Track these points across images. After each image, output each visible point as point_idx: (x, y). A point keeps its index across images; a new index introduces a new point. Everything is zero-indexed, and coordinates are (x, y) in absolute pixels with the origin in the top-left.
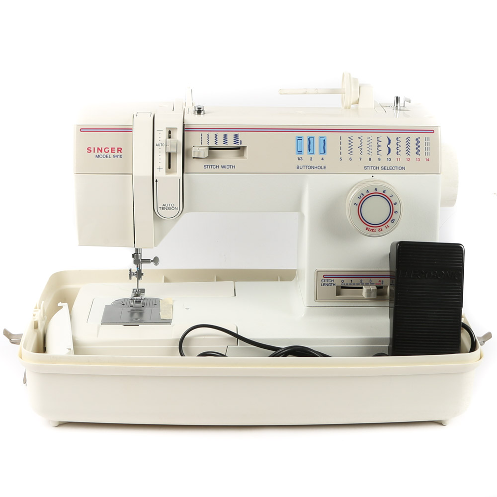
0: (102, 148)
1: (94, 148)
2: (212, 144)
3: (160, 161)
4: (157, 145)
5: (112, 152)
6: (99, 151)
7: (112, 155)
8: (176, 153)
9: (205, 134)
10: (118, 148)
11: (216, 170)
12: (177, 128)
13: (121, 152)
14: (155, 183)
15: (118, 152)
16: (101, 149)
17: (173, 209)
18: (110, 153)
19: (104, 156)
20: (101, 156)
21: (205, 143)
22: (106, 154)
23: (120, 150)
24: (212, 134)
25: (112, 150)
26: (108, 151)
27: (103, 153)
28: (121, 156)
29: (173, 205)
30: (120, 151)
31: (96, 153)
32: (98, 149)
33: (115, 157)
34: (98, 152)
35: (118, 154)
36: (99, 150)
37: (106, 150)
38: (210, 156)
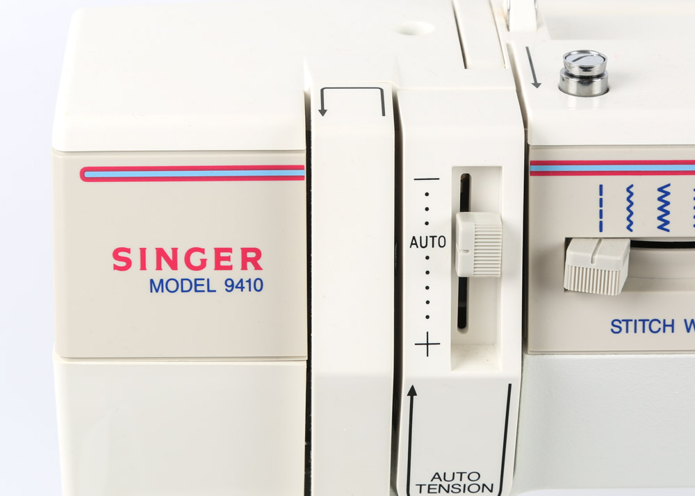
0: (175, 251)
1: (143, 251)
2: (647, 229)
3: (428, 310)
4: (414, 242)
5: (218, 267)
6: (164, 263)
7: (217, 279)
8: (496, 281)
9: (615, 186)
10: (245, 251)
11: (666, 338)
12: (500, 168)
13: (258, 267)
14: (405, 400)
15: (244, 267)
16: (170, 255)
17: (474, 488)
18: (209, 272)
19: (186, 285)
20: (172, 285)
21: (616, 225)
22: (193, 275)
23: (251, 257)
24: (646, 188)
25: (218, 259)
26: (204, 262)
27: (183, 272)
28: (257, 286)
29: (474, 476)
30: (255, 262)
31: (152, 272)
32: (160, 253)
33: (231, 286)
34: (159, 267)
35: (245, 275)
36: (166, 258)
37: (196, 259)
38: (638, 281)
